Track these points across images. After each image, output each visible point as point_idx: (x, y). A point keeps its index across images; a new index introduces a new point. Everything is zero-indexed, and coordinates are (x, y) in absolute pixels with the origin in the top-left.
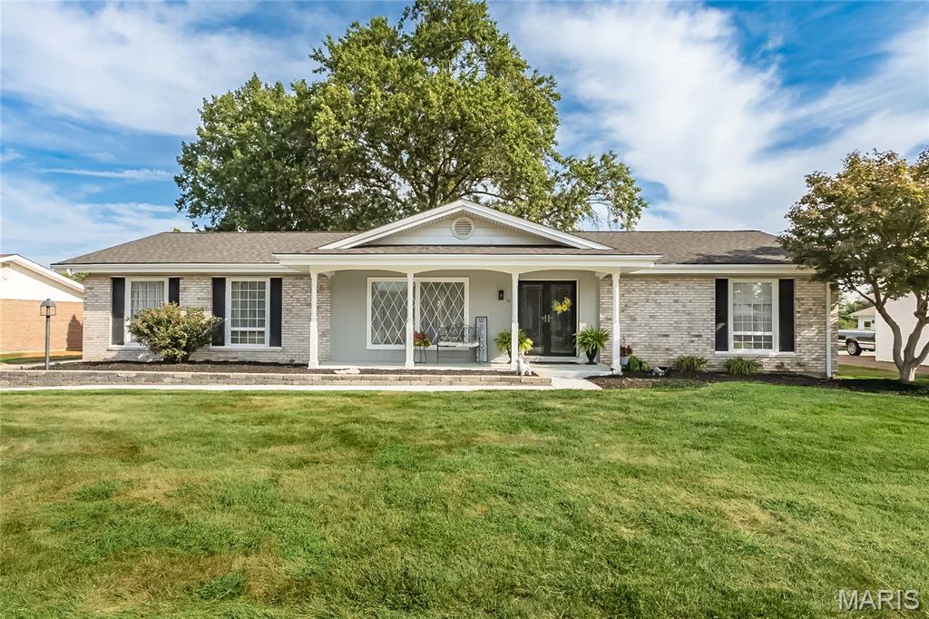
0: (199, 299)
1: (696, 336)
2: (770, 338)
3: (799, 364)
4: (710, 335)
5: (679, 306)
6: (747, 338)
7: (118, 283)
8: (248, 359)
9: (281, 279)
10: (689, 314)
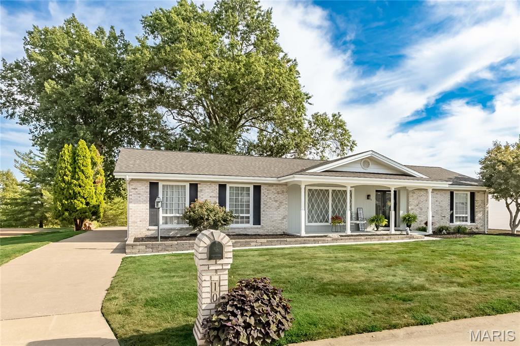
0: (211, 197)
1: (443, 217)
2: (467, 217)
3: (477, 228)
4: (448, 216)
5: (437, 203)
6: (460, 217)
7: (154, 185)
8: (241, 233)
9: (260, 186)
10: (441, 207)
